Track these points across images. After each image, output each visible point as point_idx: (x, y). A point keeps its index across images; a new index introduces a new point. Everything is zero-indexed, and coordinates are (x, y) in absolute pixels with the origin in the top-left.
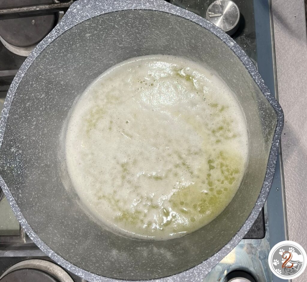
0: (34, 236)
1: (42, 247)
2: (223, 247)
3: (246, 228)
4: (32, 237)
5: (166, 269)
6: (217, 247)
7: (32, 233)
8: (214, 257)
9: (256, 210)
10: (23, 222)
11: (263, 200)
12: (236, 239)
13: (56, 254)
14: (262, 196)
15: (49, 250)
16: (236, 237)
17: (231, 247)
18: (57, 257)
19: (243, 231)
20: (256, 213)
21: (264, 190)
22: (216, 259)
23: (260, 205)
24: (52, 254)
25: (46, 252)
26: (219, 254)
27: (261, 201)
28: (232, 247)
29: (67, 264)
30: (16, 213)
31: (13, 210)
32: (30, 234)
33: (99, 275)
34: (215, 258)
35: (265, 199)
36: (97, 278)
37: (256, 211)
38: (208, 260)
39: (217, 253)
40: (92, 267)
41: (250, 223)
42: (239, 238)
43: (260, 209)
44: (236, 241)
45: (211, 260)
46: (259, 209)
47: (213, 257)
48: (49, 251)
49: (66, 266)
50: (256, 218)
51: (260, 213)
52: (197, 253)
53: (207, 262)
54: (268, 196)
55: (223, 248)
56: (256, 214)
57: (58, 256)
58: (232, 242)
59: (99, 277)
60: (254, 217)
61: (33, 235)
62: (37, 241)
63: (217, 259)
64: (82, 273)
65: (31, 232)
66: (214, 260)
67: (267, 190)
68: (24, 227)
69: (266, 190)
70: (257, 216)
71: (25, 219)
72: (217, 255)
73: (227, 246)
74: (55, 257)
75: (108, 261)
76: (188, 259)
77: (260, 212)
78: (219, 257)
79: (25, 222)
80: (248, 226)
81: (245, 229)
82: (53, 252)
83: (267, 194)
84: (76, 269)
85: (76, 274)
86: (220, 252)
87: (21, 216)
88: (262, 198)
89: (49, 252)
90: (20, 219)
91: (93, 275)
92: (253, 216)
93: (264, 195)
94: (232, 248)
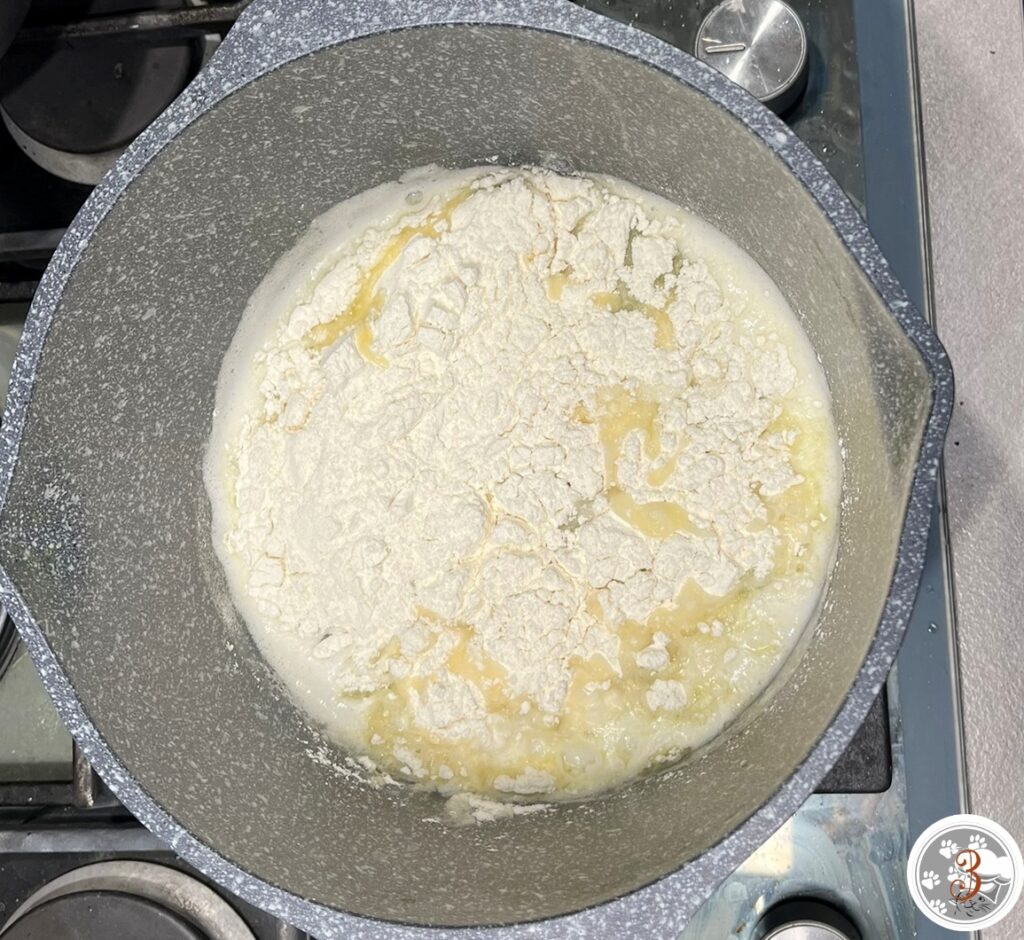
0: (121, 780)
1: (149, 816)
2: (752, 815)
3: (829, 754)
4: (115, 782)
5: (563, 889)
6: (731, 816)
7: (113, 771)
8: (724, 848)
9: (861, 691)
10: (86, 735)
11: (884, 660)
12: (794, 787)
13: (194, 842)
14: (882, 645)
15: (171, 827)
16: (793, 781)
17: (778, 815)
18: (197, 849)
19: (816, 764)
20: (860, 701)
21: (887, 626)
22: (727, 855)
23: (874, 674)
24: (183, 840)
25: (162, 833)
26: (738, 838)
27: (878, 663)
28: (782, 816)
29: (230, 873)
30: (60, 704)
31: (50, 694)
32: (107, 773)
33: (339, 911)
34: (724, 852)
35: (891, 655)
36: (331, 919)
37: (860, 696)
38: (701, 860)
39: (733, 837)
40: (315, 884)
41: (840, 736)
42: (806, 786)
43: (876, 690)
44: (796, 796)
45: (711, 860)
46: (871, 687)
47: (717, 848)
48: (170, 831)
49: (226, 878)
50: (862, 717)
51: (874, 704)
52: (666, 836)
53: (699, 865)
54: (901, 644)
55: (752, 820)
56: (861, 707)
57: (202, 847)
58: (780, 800)
59: (339, 915)
60: (855, 714)
61: (118, 777)
62: (130, 797)
63: (732, 854)
64: (283, 902)
65: (111, 768)
66: (722, 859)
67: (898, 626)
68: (86, 751)
69: (895, 625)
70: (865, 712)
71: (91, 725)
72: (732, 843)
73: (765, 811)
74: (192, 850)
75: (370, 864)
76: (637, 855)
77: (874, 698)
78: (738, 848)
79: (92, 732)
80: (836, 747)
81: (825, 757)
82: (183, 832)
83: (897, 638)
84: (261, 889)
85: (262, 906)
86: (741, 832)
87: (78, 714)
88: (881, 652)
89: (172, 834)
90: (75, 725)
91: (318, 909)
92: (852, 711)
93: (887, 644)
94: (780, 819)
